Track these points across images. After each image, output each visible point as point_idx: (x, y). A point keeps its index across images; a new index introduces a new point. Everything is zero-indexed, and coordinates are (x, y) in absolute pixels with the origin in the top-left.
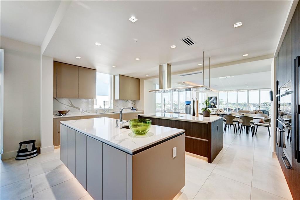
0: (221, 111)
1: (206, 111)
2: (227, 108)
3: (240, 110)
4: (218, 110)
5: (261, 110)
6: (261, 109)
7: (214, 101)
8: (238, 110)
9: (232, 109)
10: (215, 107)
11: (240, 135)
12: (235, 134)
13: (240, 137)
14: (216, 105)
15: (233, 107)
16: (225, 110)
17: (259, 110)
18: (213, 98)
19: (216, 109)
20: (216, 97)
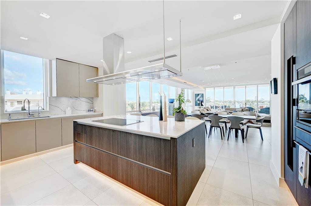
0: (208, 109)
1: (178, 112)
2: (214, 106)
3: (227, 107)
4: (204, 108)
5: (247, 108)
6: (247, 106)
7: (201, 99)
8: (225, 107)
9: (219, 106)
10: (202, 105)
11: (228, 140)
12: (222, 139)
13: (228, 144)
14: (202, 103)
15: (221, 105)
16: (212, 108)
17: (245, 107)
18: (200, 96)
19: (203, 107)
20: (203, 94)
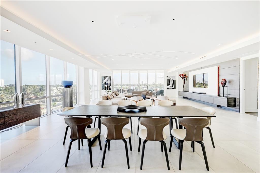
0: (116, 93)
2: (120, 89)
14: (110, 87)
18: (107, 79)
19: (110, 92)
20: (110, 77)
